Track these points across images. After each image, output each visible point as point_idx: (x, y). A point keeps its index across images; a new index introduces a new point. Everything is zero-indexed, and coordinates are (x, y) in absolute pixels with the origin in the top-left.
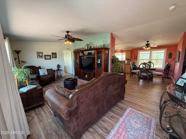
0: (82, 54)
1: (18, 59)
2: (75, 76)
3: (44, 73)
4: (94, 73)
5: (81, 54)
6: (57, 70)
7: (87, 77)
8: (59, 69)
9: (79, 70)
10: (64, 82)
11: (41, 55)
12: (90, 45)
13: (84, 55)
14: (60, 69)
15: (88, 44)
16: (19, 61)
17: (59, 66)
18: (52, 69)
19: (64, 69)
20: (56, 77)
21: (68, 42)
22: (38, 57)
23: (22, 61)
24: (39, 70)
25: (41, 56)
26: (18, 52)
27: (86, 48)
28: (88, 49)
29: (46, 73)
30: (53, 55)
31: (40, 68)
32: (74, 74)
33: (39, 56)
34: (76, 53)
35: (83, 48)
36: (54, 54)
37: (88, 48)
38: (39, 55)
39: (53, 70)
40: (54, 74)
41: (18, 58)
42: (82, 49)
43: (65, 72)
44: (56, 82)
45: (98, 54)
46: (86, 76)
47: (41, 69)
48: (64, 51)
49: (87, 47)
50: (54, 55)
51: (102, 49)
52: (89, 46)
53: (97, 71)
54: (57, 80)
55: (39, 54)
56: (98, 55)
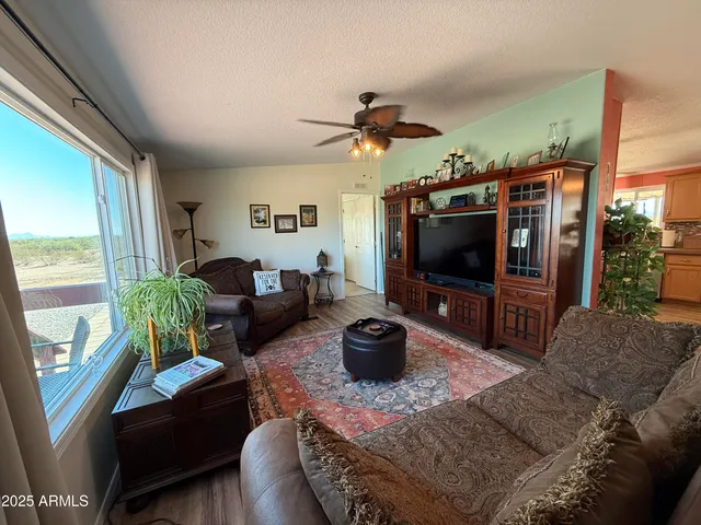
0: (421, 207)
1: (189, 233)
2: (387, 304)
3: (271, 287)
4: (491, 301)
5: (417, 207)
6: (315, 275)
7: (450, 311)
8: (323, 270)
9: (405, 277)
10: (346, 341)
11: (262, 215)
12: (467, 159)
13: (431, 207)
14: (330, 269)
15: (453, 155)
16: (194, 240)
17: (323, 258)
18: (298, 271)
19: (342, 271)
20: (311, 302)
21: (368, 146)
22: (256, 224)
23: (204, 242)
24: (255, 274)
25: (264, 221)
26: (191, 209)
27: (446, 175)
28: (457, 176)
29: (278, 288)
30: (304, 214)
31: (257, 265)
32: (381, 291)
33: (257, 222)
34: (395, 199)
35: (426, 178)
36: (308, 212)
37: (453, 172)
38: (257, 215)
39: (301, 275)
40: (305, 289)
41: (192, 229)
42: (423, 182)
43: (346, 280)
44: (311, 325)
45: (513, 199)
46: (443, 310)
47: (261, 270)
48: (345, 198)
49: (450, 170)
50: (309, 215)
51: (542, 168)
52: (459, 164)
53: (505, 292)
54: (316, 318)
55: (256, 211)
56: (516, 204)
